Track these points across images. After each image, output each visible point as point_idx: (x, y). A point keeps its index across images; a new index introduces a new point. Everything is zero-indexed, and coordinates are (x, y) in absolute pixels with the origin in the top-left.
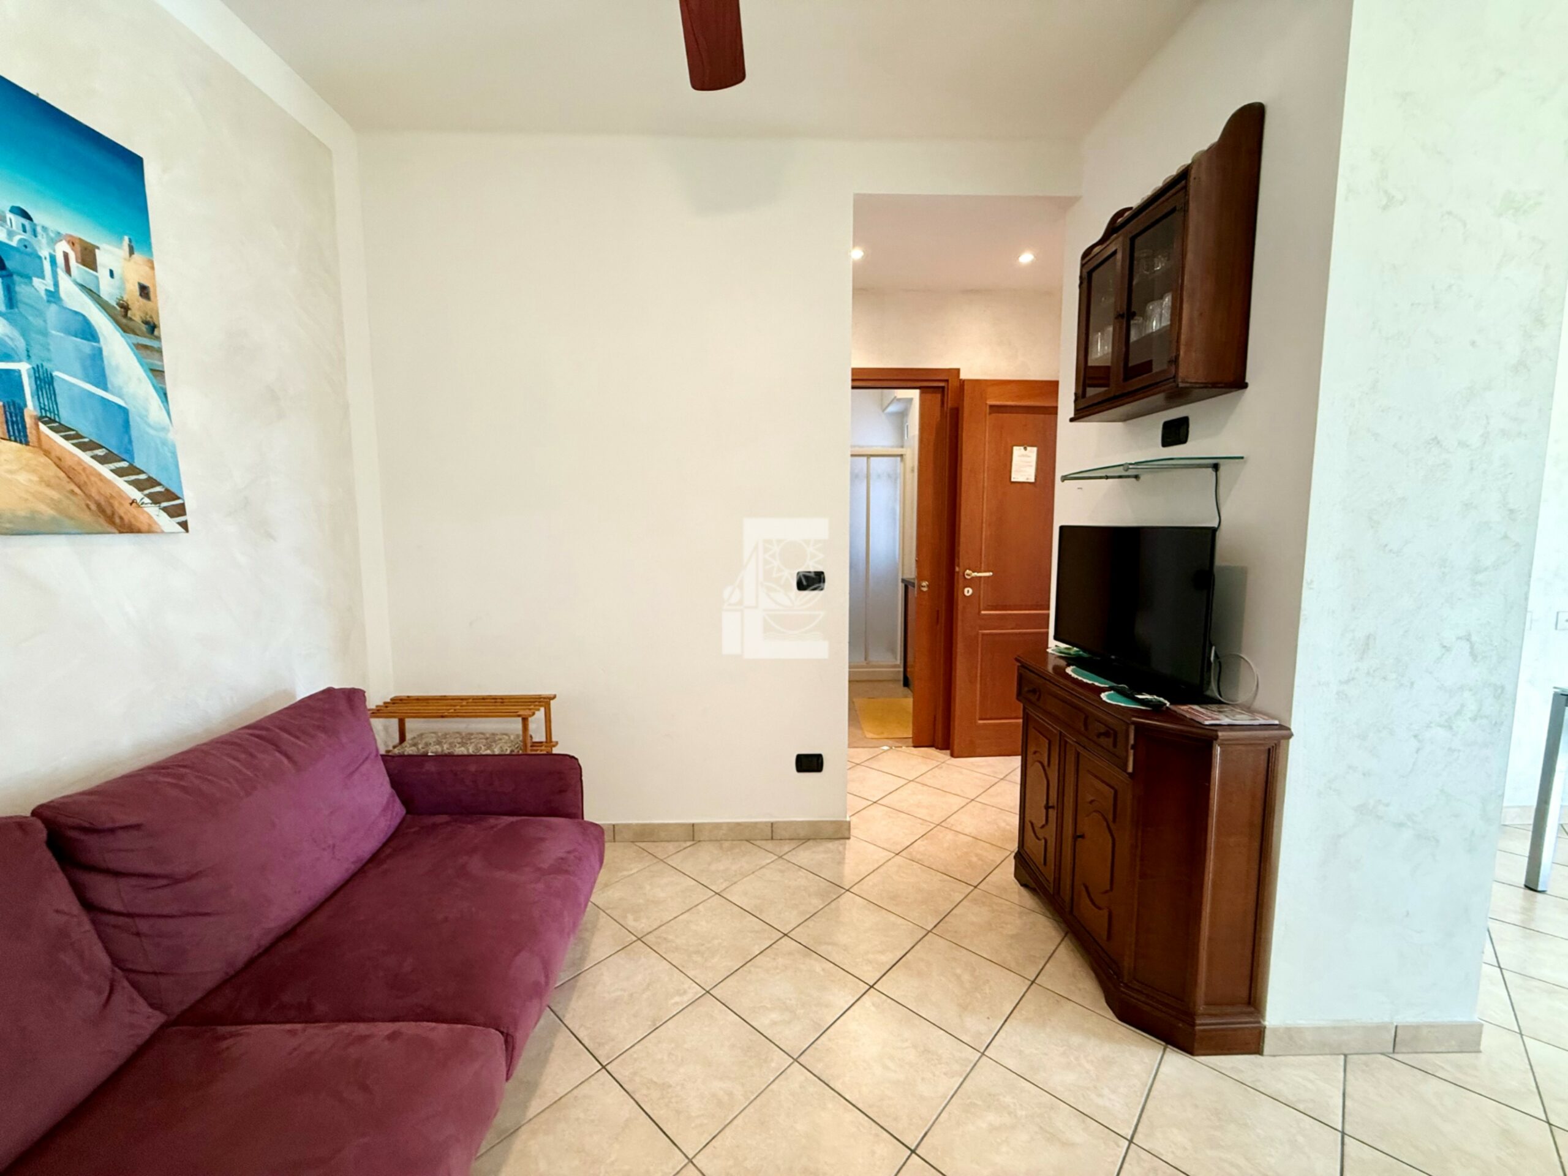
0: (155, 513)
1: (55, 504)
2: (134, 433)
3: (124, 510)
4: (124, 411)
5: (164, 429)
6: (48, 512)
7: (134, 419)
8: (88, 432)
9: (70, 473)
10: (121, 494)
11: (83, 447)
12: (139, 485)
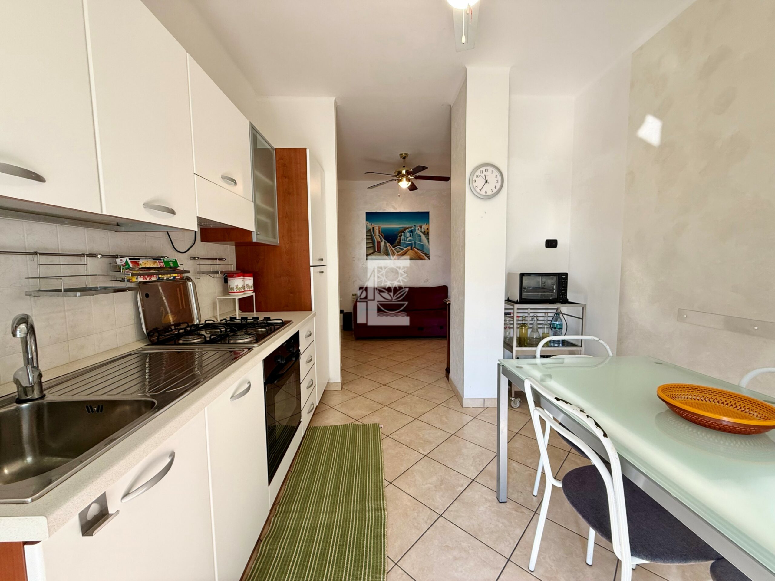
0: (425, 257)
1: (414, 256)
2: (424, 247)
3: (422, 257)
4: (423, 245)
5: (428, 246)
6: (413, 257)
7: (424, 246)
8: (418, 248)
9: (416, 253)
10: (421, 255)
11: (418, 250)
12: (424, 254)
